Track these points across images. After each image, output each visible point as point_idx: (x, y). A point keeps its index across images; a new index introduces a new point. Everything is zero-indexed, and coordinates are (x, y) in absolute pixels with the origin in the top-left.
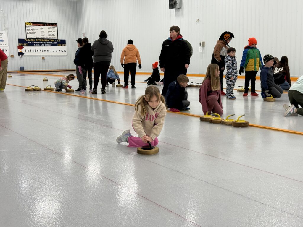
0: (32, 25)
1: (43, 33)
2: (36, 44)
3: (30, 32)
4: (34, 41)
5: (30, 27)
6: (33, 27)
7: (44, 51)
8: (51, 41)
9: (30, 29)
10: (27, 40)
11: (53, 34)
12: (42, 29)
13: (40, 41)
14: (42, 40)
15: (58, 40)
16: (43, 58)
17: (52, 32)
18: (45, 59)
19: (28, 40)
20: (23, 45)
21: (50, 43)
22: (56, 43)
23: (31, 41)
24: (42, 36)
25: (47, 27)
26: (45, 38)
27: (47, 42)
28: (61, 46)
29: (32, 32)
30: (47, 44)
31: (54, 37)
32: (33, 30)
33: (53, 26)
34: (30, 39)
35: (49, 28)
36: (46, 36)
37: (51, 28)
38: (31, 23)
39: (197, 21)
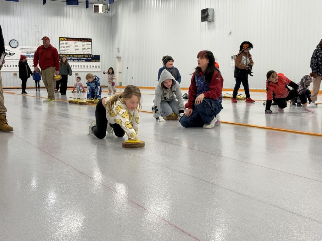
1: (77, 48)
2: (70, 59)
3: (64, 47)
6: (67, 43)
7: (77, 66)
9: (64, 44)
11: (87, 49)
12: (76, 45)
14: (76, 56)
16: (76, 74)
21: (84, 58)
22: (90, 59)
24: (76, 52)
25: (81, 42)
26: (79, 54)
28: (95, 61)
30: (80, 59)
31: (88, 52)
32: (67, 46)
33: (87, 41)
34: (64, 54)
35: (84, 43)
37: (86, 44)
38: (65, 39)
39: (229, 34)
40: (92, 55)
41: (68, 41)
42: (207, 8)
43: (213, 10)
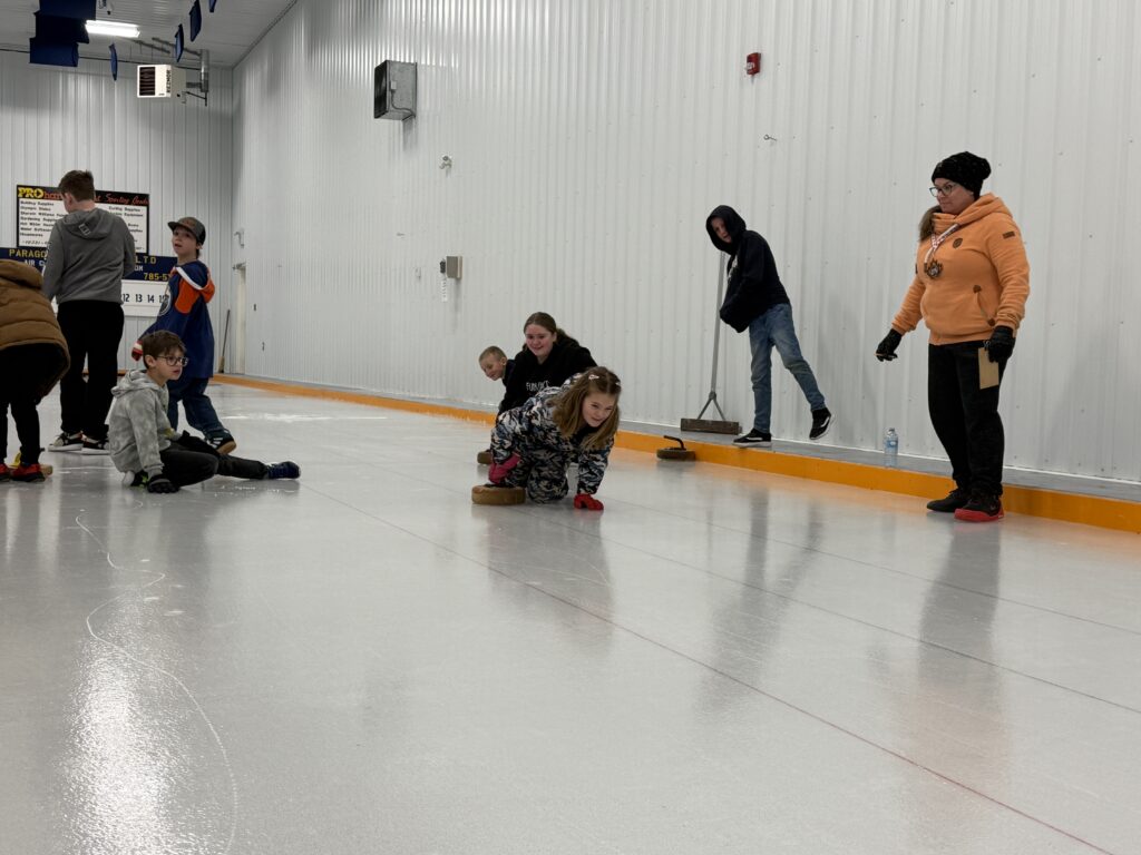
0: (43, 198)
3: (36, 221)
5: (34, 207)
6: (48, 207)
9: (37, 211)
10: (18, 253)
15: (149, 259)
19: (24, 253)
22: (141, 268)
23: (34, 258)
29: (40, 222)
32: (47, 217)
33: (129, 204)
34: (34, 249)
37: (122, 211)
38: (41, 191)
39: (443, 167)
40: (147, 254)
41: (52, 202)
42: (386, 62)
43: (411, 69)
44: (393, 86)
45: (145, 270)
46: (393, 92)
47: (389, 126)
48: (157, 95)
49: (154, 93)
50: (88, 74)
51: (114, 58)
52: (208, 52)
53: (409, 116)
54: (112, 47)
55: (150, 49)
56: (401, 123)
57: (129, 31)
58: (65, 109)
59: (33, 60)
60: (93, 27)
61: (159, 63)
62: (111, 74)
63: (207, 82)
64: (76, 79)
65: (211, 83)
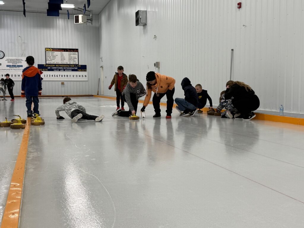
0: (52, 51)
1: (63, 58)
2: (56, 69)
3: (50, 57)
4: (54, 67)
5: (50, 53)
7: (63, 76)
8: (72, 66)
10: (46, 66)
11: (74, 59)
12: (63, 55)
13: (60, 67)
14: (62, 66)
15: (79, 66)
16: (63, 84)
17: (73, 58)
18: (64, 84)
19: (48, 65)
20: (42, 71)
21: (70, 68)
22: (77, 68)
23: (50, 67)
24: (62, 62)
25: (67, 53)
26: (65, 64)
27: (67, 67)
28: (82, 71)
29: (52, 57)
30: (66, 69)
31: (74, 62)
32: (53, 56)
33: (73, 52)
34: (50, 64)
35: (70, 54)
36: (66, 61)
37: (72, 54)
38: (51, 49)
39: (154, 38)
40: (78, 64)
41: (54, 52)
42: (138, 11)
43: (145, 12)
44: (141, 17)
45: (78, 69)
46: (140, 19)
47: (140, 28)
48: (79, 23)
49: (79, 22)
50: (62, 18)
51: (68, 13)
52: (92, 10)
53: (145, 25)
54: (68, 11)
55: (77, 11)
56: (143, 27)
57: (72, 6)
58: (56, 28)
59: (48, 15)
60: (63, 6)
61: (80, 14)
62: (68, 18)
63: (92, 19)
64: (59, 20)
65: (93, 19)
